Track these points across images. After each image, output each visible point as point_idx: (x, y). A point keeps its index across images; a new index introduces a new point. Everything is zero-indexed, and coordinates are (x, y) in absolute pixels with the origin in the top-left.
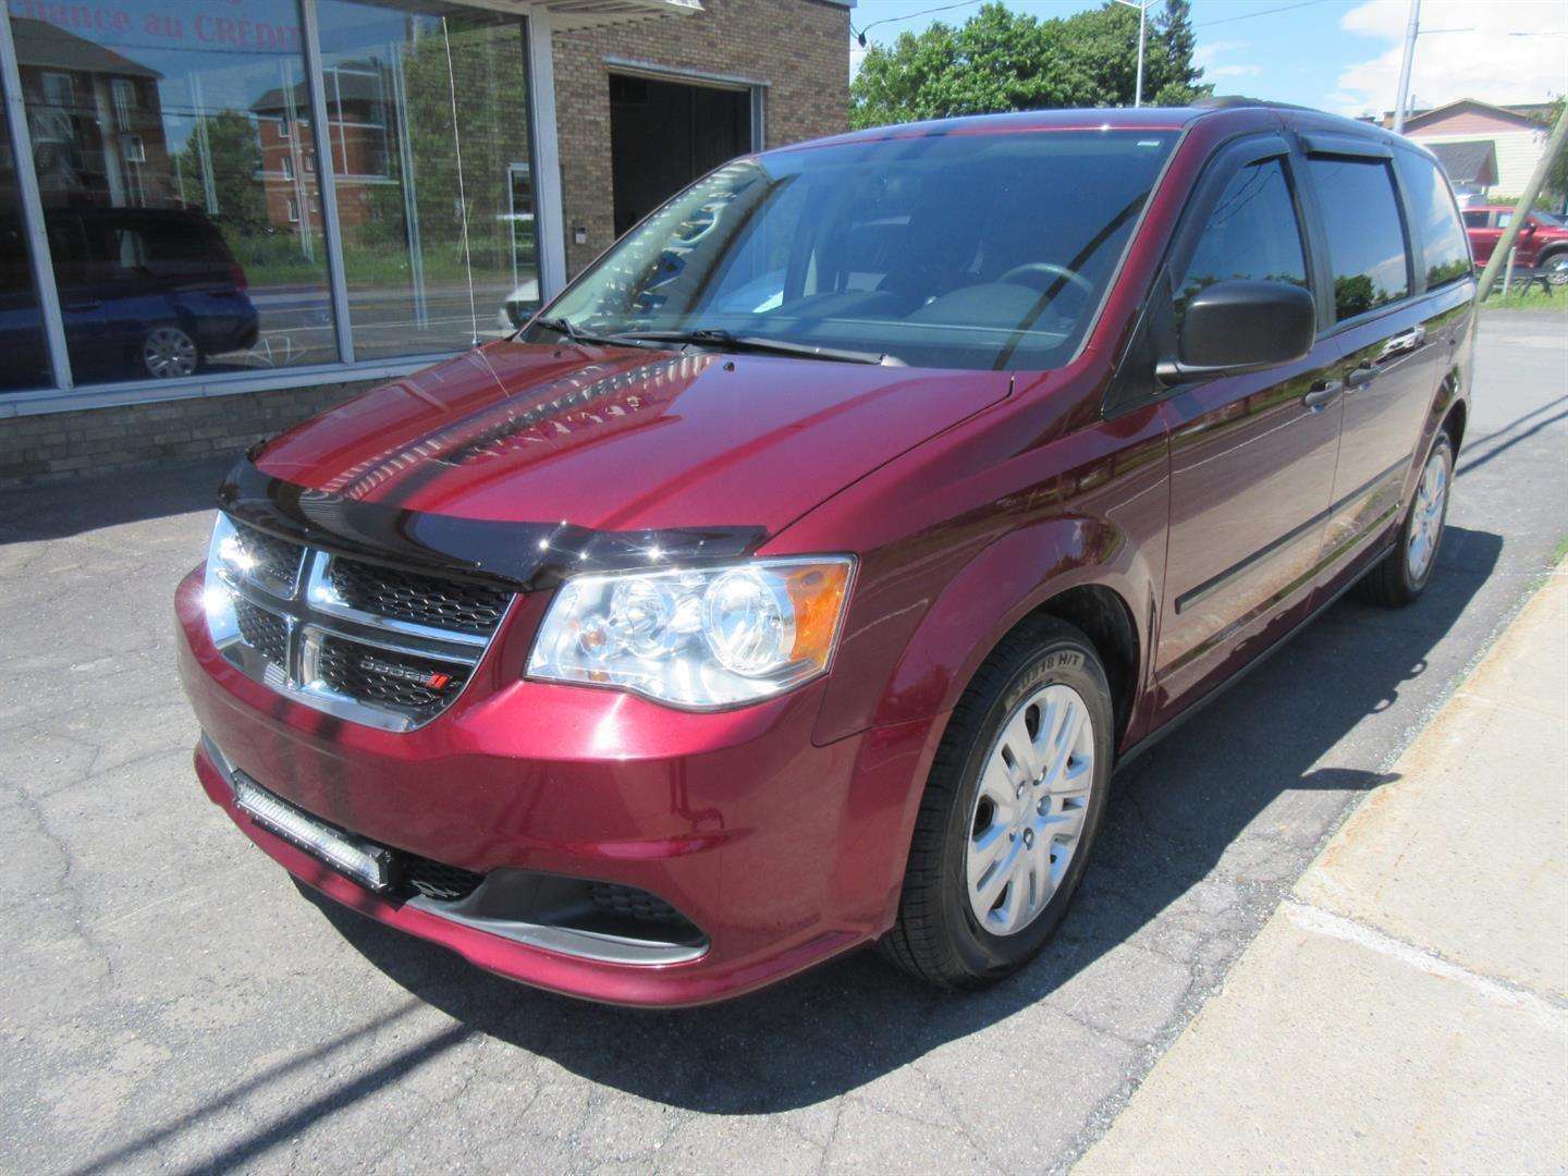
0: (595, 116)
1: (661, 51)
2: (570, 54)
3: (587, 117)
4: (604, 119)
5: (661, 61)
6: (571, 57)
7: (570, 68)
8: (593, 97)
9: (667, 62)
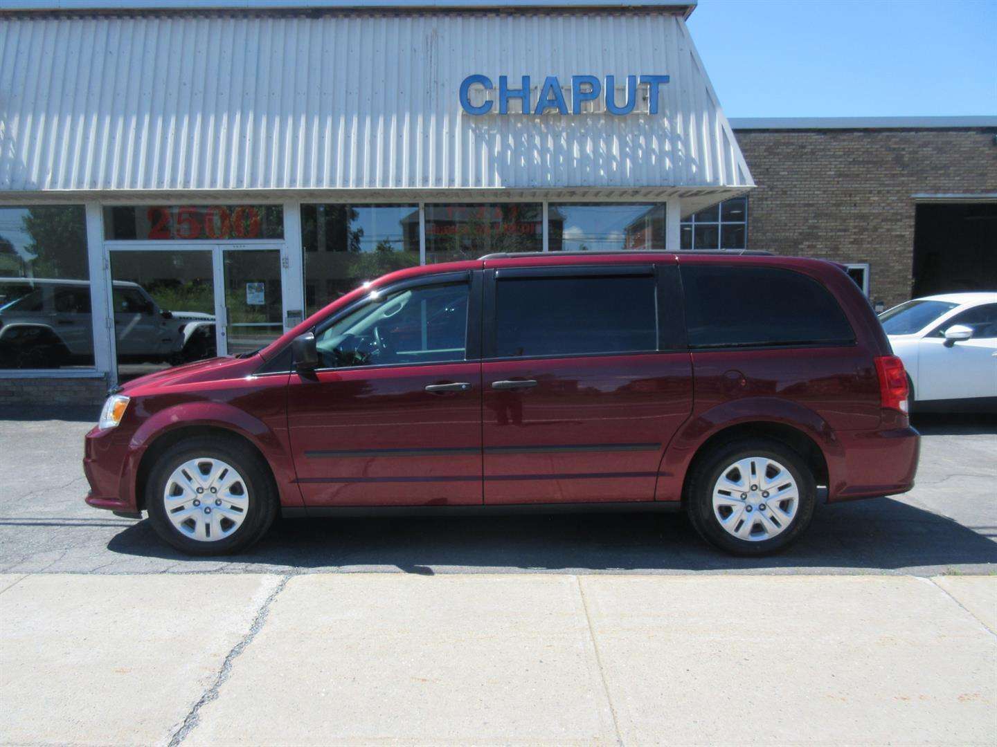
0: (901, 232)
1: (966, 185)
2: (883, 196)
3: (894, 233)
4: (909, 233)
5: (966, 191)
6: (885, 198)
7: (883, 205)
8: (900, 220)
9: (972, 192)
